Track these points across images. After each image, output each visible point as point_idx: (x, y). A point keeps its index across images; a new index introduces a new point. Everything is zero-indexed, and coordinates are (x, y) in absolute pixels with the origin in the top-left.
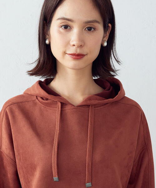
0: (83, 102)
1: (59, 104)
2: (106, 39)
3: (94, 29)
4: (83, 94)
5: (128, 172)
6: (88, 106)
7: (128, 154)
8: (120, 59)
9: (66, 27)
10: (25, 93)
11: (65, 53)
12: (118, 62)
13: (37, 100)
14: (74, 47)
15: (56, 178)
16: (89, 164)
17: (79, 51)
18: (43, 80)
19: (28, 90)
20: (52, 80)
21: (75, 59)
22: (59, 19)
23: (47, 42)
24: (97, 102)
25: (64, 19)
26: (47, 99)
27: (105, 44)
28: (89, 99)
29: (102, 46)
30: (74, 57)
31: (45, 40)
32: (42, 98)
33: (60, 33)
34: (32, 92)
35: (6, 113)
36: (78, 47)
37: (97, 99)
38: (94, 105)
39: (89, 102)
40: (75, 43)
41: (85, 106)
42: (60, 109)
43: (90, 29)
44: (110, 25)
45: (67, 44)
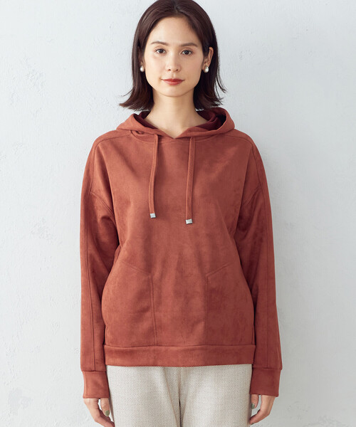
0: (183, 134)
1: (157, 137)
2: (208, 65)
3: (192, 52)
4: (184, 126)
5: (235, 211)
6: (188, 138)
7: (235, 191)
8: (226, 87)
9: (162, 51)
10: (118, 129)
11: (160, 79)
12: (223, 90)
13: (131, 135)
14: (170, 72)
15: (153, 215)
16: (188, 199)
17: (175, 76)
18: (138, 113)
19: (122, 125)
20: (148, 113)
21: (171, 85)
22: (153, 43)
23: (142, 69)
24: (198, 134)
25: (158, 42)
26: (143, 133)
27: (207, 70)
28: (190, 130)
29: (203, 72)
30: (170, 83)
31: (139, 68)
32: (137, 132)
33: (155, 58)
34: (127, 127)
35: (98, 148)
36: (174, 72)
37: (198, 131)
38: (196, 137)
39: (189, 134)
40: (171, 68)
41: (184, 138)
42: (157, 143)
43: (187, 52)
44: (211, 48)
45: (163, 69)
